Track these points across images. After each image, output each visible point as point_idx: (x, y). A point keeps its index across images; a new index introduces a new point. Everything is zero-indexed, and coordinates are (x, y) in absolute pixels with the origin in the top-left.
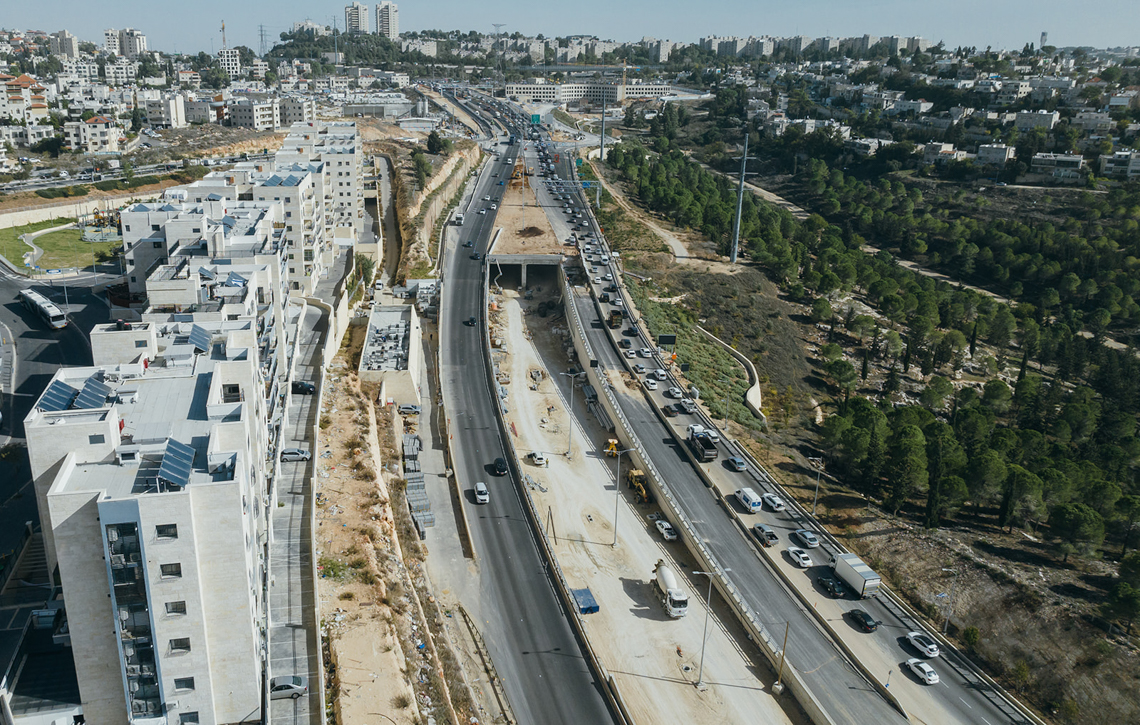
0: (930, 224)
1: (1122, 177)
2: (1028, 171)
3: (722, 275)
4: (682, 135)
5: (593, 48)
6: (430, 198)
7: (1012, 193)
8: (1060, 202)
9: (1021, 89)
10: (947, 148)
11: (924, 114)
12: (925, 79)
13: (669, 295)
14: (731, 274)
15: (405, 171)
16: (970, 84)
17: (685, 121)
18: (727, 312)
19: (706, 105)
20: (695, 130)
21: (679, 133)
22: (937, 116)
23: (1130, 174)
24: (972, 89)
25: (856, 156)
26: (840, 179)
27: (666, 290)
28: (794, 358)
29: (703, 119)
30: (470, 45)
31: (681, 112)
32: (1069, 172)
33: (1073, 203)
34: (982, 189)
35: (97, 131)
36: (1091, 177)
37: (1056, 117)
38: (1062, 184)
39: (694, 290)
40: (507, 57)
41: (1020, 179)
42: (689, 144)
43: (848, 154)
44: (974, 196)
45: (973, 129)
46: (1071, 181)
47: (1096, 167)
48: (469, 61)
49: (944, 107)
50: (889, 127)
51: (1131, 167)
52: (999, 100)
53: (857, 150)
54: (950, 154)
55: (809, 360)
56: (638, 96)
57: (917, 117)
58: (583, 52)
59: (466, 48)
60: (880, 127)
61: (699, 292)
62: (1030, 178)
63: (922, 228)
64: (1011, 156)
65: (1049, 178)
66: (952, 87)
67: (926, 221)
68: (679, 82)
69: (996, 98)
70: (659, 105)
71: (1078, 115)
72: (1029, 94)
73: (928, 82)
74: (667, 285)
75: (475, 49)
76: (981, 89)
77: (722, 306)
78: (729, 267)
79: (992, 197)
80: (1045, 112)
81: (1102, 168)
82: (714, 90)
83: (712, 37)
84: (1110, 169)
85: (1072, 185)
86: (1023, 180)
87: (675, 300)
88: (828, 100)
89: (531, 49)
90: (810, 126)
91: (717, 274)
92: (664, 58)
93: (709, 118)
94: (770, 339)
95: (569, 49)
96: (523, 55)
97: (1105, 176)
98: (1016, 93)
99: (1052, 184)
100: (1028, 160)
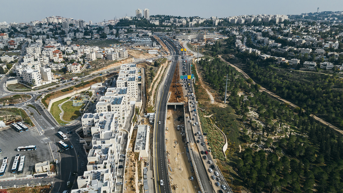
0: (277, 82)
1: (325, 69)
2: (302, 67)
3: (222, 108)
4: (220, 50)
5: (199, 21)
6: (154, 84)
7: (298, 73)
8: (309, 76)
9: (303, 42)
10: (283, 59)
11: (279, 47)
12: (280, 37)
13: (208, 115)
14: (224, 107)
15: (148, 75)
16: (291, 39)
17: (220, 46)
18: (222, 119)
19: (226, 40)
20: (222, 49)
21: (218, 49)
22: (282, 48)
23: (327, 68)
24: (291, 41)
25: (261, 60)
26: (257, 67)
27: (208, 113)
28: (237, 133)
29: (225, 45)
30: (167, 21)
31: (219, 43)
32: (312, 67)
33: (313, 76)
34: (291, 71)
35: (75, 67)
36: (318, 69)
37: (311, 50)
38: (310, 71)
39: (214, 113)
40: (177, 25)
41: (300, 69)
42: (221, 53)
43: (259, 59)
44: (289, 73)
45: (291, 53)
46: (313, 70)
47: (318, 66)
48: (167, 26)
49: (284, 46)
50: (270, 50)
51: (327, 67)
52: (298, 44)
53: (262, 58)
54: (284, 61)
55: (240, 132)
56: (209, 38)
57: (277, 48)
58: (196, 23)
59: (166, 22)
60: (268, 51)
61: (216, 114)
62: (303, 69)
63: (275, 83)
64: (299, 62)
65: (307, 69)
66: (286, 40)
67: (276, 81)
68: (220, 33)
69: (297, 44)
70: (214, 41)
71: (317, 50)
72: (305, 43)
73: (281, 38)
74: (208, 112)
75: (169, 22)
76: (293, 41)
77: (221, 118)
78: (224, 105)
79: (293, 74)
80: (308, 49)
81: (320, 67)
82: (228, 36)
83: (229, 17)
84: (322, 67)
85: (312, 71)
86: (301, 69)
87: (210, 116)
88: (256, 41)
89: (183, 22)
90: (251, 50)
91: (221, 108)
92: (216, 24)
93: (226, 45)
94: (231, 127)
95: (192, 22)
96: (181, 24)
97: (321, 68)
98: (302, 43)
99: (308, 70)
100: (302, 64)
